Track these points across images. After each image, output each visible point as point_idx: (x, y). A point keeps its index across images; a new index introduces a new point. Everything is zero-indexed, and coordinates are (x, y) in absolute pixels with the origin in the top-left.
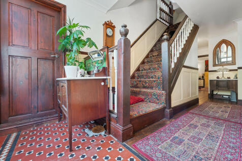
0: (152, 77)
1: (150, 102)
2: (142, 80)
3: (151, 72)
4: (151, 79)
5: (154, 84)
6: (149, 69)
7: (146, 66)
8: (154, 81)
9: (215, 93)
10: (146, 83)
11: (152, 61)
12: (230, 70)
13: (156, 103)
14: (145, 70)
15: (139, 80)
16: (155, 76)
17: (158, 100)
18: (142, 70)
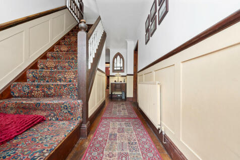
0: (60, 80)
1: (57, 119)
2: (42, 83)
3: (59, 72)
4: (59, 83)
5: (65, 90)
6: (55, 67)
7: (50, 63)
8: (65, 86)
9: (113, 93)
10: (49, 88)
11: (59, 57)
12: (122, 76)
13: (69, 120)
14: (47, 68)
15: (36, 83)
16: (65, 78)
17: (71, 114)
18: (43, 68)
